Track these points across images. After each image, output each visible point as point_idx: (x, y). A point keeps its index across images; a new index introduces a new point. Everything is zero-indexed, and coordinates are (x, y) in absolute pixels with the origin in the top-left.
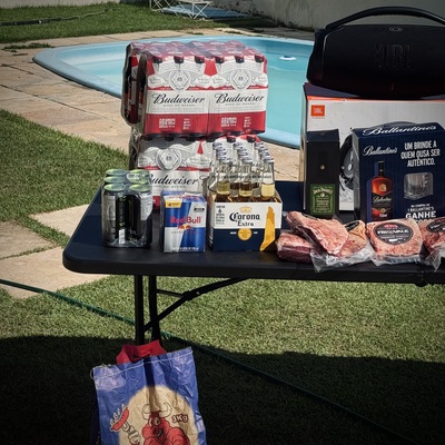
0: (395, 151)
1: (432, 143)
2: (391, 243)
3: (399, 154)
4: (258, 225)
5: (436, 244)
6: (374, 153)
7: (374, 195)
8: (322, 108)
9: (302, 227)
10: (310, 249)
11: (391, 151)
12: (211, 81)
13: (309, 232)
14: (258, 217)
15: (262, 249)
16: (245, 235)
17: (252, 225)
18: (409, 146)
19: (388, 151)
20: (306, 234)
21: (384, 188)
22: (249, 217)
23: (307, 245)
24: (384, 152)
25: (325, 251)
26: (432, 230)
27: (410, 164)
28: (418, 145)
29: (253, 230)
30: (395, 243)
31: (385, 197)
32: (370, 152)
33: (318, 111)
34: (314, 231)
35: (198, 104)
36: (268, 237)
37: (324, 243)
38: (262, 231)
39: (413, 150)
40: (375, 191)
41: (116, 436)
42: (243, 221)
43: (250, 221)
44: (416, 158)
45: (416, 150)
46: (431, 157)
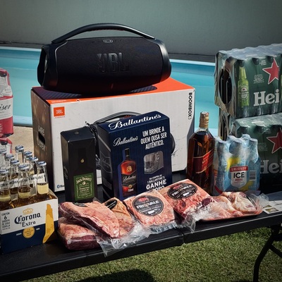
0: (136, 139)
1: (161, 129)
2: (150, 215)
3: (139, 141)
4: (39, 222)
5: (187, 210)
6: (122, 143)
7: (123, 176)
8: (63, 109)
9: (80, 217)
10: (94, 237)
11: (134, 140)
13: (88, 220)
14: (38, 215)
15: (44, 242)
16: (29, 234)
17: (34, 223)
18: (146, 133)
19: (132, 140)
20: (86, 223)
21: (130, 168)
22: (31, 217)
23: (91, 233)
24: (128, 141)
25: (109, 236)
26: (175, 197)
27: (147, 147)
28: (152, 131)
29: (35, 227)
30: (154, 214)
31: (131, 176)
32: (119, 142)
33: (59, 112)
34: (92, 219)
36: (49, 230)
37: (106, 229)
38: (43, 227)
39: (149, 136)
40: (123, 173)
42: (26, 222)
43: (33, 220)
44: (151, 142)
45: (151, 136)
46: (161, 139)
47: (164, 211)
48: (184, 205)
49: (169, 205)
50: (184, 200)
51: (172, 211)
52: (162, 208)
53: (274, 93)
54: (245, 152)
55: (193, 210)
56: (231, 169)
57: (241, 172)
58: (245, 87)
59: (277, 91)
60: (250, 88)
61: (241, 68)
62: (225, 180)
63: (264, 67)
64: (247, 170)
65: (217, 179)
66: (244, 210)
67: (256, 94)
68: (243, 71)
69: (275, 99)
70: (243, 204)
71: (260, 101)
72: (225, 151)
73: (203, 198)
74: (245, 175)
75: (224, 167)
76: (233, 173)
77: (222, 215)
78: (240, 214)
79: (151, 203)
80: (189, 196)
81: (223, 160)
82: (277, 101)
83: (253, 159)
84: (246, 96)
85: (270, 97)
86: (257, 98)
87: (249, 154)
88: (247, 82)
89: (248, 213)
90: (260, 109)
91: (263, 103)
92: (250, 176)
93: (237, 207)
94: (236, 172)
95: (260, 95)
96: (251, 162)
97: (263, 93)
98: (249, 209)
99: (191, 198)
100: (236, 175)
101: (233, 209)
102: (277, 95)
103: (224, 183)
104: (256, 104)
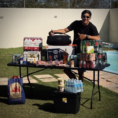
1: (57, 51)
2: (49, 64)
12: (33, 42)
16: (31, 62)
21: (51, 57)
24: (51, 52)
27: (54, 53)
35: (31, 46)
41: (10, 88)
43: (32, 60)
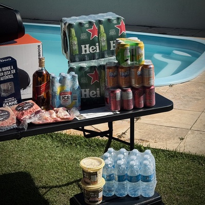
1: (11, 67)
5: (23, 117)
26: (19, 110)
27: (2, 79)
28: (4, 69)
30: (3, 120)
39: (2, 72)
44: (4, 76)
45: (4, 72)
46: (11, 74)
47: (10, 118)
48: (23, 114)
49: (13, 115)
50: (24, 111)
51: (15, 118)
52: (8, 117)
53: (95, 45)
54: (69, 83)
55: (28, 117)
56: (60, 93)
57: (67, 96)
58: (75, 41)
59: (97, 44)
60: (78, 42)
61: (71, 29)
62: (57, 101)
63: (87, 28)
64: (71, 94)
65: (52, 100)
66: (62, 117)
67: (83, 46)
68: (73, 31)
69: (96, 49)
70: (62, 114)
71: (86, 51)
72: (55, 82)
73: (36, 110)
74: (70, 98)
75: (55, 92)
76: (62, 96)
77: (48, 120)
78: (59, 120)
79: (2, 114)
80: (27, 109)
81: (54, 88)
82: (98, 51)
83: (75, 87)
84: (76, 47)
85: (93, 48)
86: (83, 49)
87: (72, 84)
88: (76, 39)
89: (65, 119)
90: (86, 56)
91: (88, 52)
92: (74, 99)
93: (58, 116)
94: (64, 96)
95: (85, 47)
96: (74, 89)
97: (87, 46)
98: (65, 117)
99: (29, 110)
100: (63, 98)
101: (55, 117)
102: (98, 47)
103: (56, 103)
104: (83, 53)
